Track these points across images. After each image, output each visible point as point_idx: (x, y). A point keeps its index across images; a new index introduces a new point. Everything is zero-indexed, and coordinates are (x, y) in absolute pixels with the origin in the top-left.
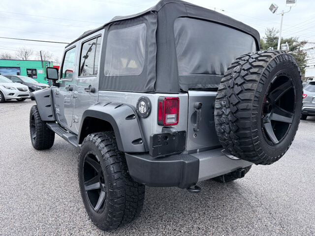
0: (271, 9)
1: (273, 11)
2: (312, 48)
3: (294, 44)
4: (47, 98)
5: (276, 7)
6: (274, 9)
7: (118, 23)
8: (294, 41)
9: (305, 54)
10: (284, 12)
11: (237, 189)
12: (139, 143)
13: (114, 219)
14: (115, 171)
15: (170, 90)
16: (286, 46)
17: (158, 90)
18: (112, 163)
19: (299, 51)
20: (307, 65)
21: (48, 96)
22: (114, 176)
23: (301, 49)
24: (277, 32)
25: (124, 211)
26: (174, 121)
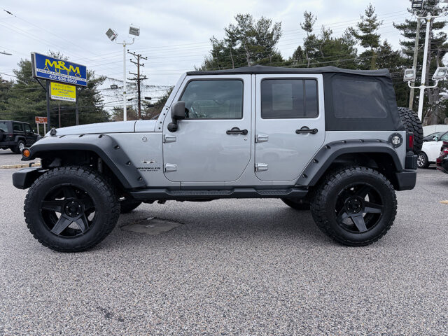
1: (112, 38)
5: (115, 33)
10: (126, 43)
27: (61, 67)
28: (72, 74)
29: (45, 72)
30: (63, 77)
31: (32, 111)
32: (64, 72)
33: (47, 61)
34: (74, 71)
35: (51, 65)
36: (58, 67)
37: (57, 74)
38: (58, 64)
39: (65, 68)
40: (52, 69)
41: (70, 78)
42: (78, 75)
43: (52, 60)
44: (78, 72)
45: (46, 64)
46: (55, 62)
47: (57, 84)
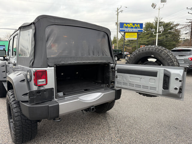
0: (152, 6)
1: (154, 7)
2: (182, 28)
3: (172, 25)
4: (3, 67)
5: (155, 5)
6: (154, 6)
7: (23, 27)
8: (171, 24)
9: (179, 31)
10: (160, 8)
11: (106, 117)
12: (27, 96)
13: (17, 138)
14: (16, 112)
15: (41, 66)
16: (162, 28)
17: (34, 66)
18: (14, 107)
19: (175, 29)
20: (181, 38)
21: (4, 66)
22: (15, 114)
23: (176, 28)
24: (161, 19)
25: (23, 133)
26: (44, 83)
27: (131, 26)
28: (136, 28)
29: (124, 29)
30: (131, 30)
31: (145, 43)
32: (132, 28)
33: (125, 24)
34: (137, 26)
35: (126, 26)
36: (130, 26)
37: (129, 29)
38: (129, 25)
39: (133, 26)
40: (127, 27)
41: (135, 30)
42: (139, 28)
43: (127, 24)
44: (139, 26)
45: (124, 26)
46: (128, 25)
47: (128, 33)
